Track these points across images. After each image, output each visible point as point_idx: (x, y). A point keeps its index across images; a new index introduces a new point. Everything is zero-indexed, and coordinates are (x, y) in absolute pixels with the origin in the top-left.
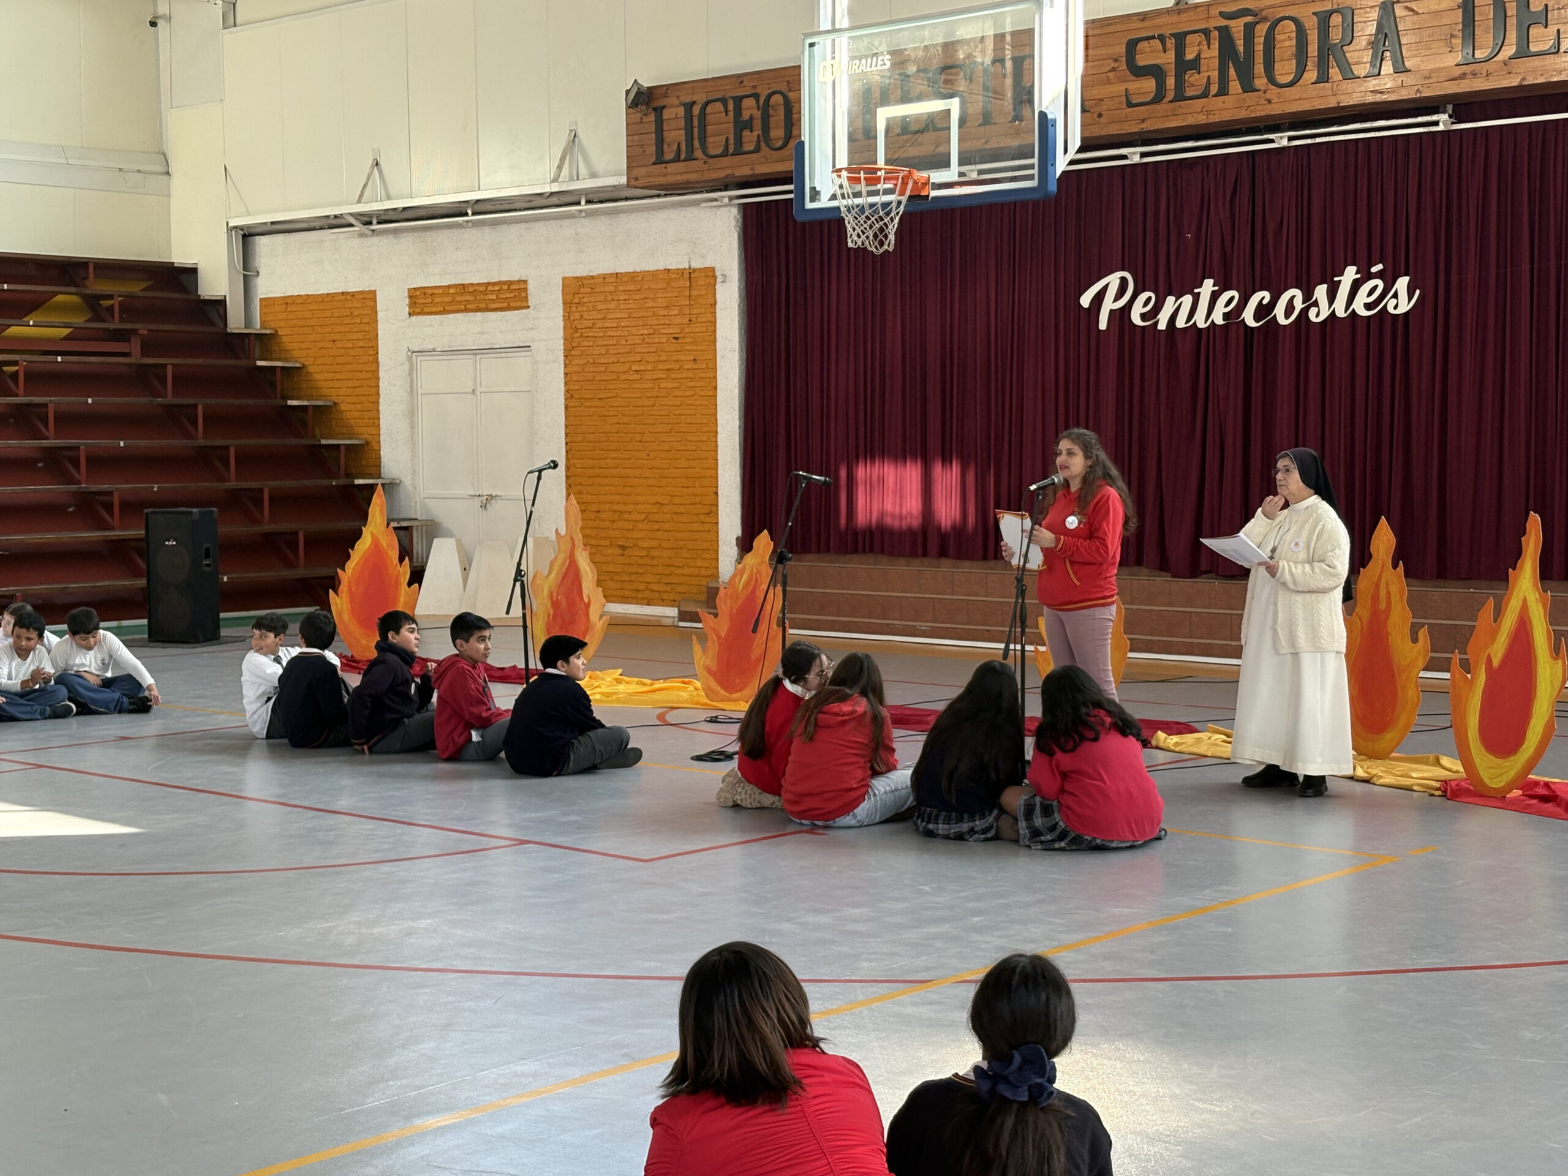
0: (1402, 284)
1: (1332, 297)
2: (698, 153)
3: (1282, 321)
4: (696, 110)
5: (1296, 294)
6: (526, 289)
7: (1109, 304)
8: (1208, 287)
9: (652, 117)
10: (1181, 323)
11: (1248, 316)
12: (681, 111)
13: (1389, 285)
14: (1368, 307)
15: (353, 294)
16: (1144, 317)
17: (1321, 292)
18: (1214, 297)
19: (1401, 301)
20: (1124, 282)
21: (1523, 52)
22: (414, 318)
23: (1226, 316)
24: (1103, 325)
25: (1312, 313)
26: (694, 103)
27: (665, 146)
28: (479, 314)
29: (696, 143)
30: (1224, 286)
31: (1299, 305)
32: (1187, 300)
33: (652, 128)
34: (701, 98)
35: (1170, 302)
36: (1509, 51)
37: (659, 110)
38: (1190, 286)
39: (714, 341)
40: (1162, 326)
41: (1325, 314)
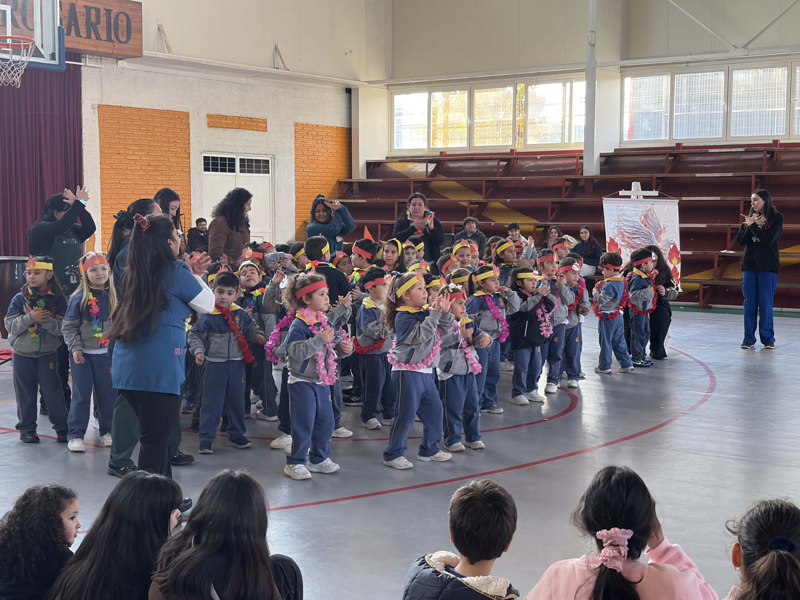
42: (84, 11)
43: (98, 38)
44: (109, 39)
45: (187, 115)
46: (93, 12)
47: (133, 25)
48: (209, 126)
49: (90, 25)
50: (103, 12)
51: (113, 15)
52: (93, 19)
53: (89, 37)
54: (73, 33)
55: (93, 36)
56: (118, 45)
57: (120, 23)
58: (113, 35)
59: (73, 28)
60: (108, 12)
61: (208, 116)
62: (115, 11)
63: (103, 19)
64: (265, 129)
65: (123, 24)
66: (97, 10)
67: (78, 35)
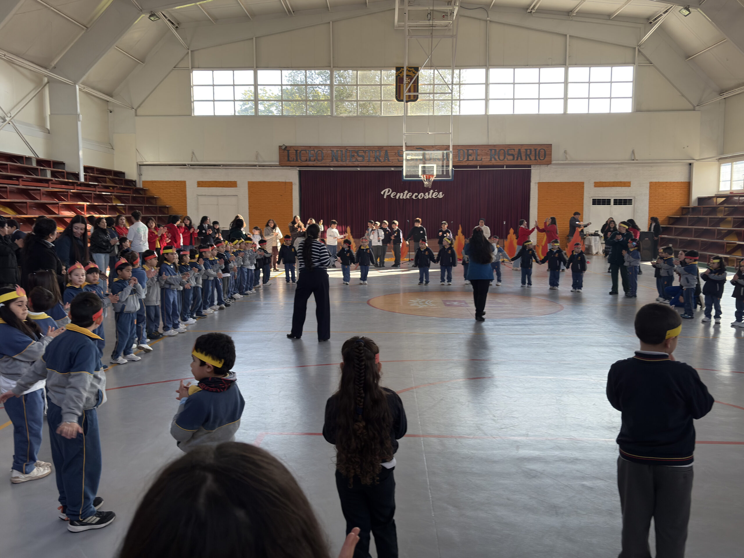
0: (441, 193)
1: (429, 194)
2: (299, 160)
3: (420, 198)
4: (298, 152)
5: (422, 194)
6: (236, 183)
7: (386, 194)
8: (406, 192)
9: (286, 152)
10: (401, 198)
11: (414, 197)
12: (295, 151)
13: (439, 193)
14: (435, 196)
15: (177, 181)
16: (393, 196)
17: (427, 194)
18: (407, 193)
19: (441, 195)
20: (389, 191)
21: (468, 160)
22: (199, 188)
23: (410, 197)
24: (385, 197)
25: (425, 197)
26: (298, 150)
27: (290, 158)
28: (221, 188)
29: (298, 158)
30: (409, 192)
31: (423, 196)
32: (402, 194)
33: (287, 154)
34: (300, 149)
35: (399, 194)
36: (466, 159)
37: (288, 151)
38: (403, 192)
39: (292, 197)
40: (397, 198)
41: (427, 197)
42: (524, 151)
43: (530, 159)
44: (535, 159)
45: (583, 183)
46: (528, 151)
47: (547, 153)
48: (595, 186)
49: (526, 155)
50: (533, 150)
51: (537, 151)
52: (528, 153)
53: (526, 160)
54: (519, 159)
55: (528, 159)
56: (539, 161)
57: (541, 153)
58: (537, 158)
59: (519, 157)
60: (535, 150)
61: (595, 183)
62: (539, 148)
63: (533, 153)
64: (629, 186)
65: (542, 153)
66: (530, 150)
67: (521, 159)
